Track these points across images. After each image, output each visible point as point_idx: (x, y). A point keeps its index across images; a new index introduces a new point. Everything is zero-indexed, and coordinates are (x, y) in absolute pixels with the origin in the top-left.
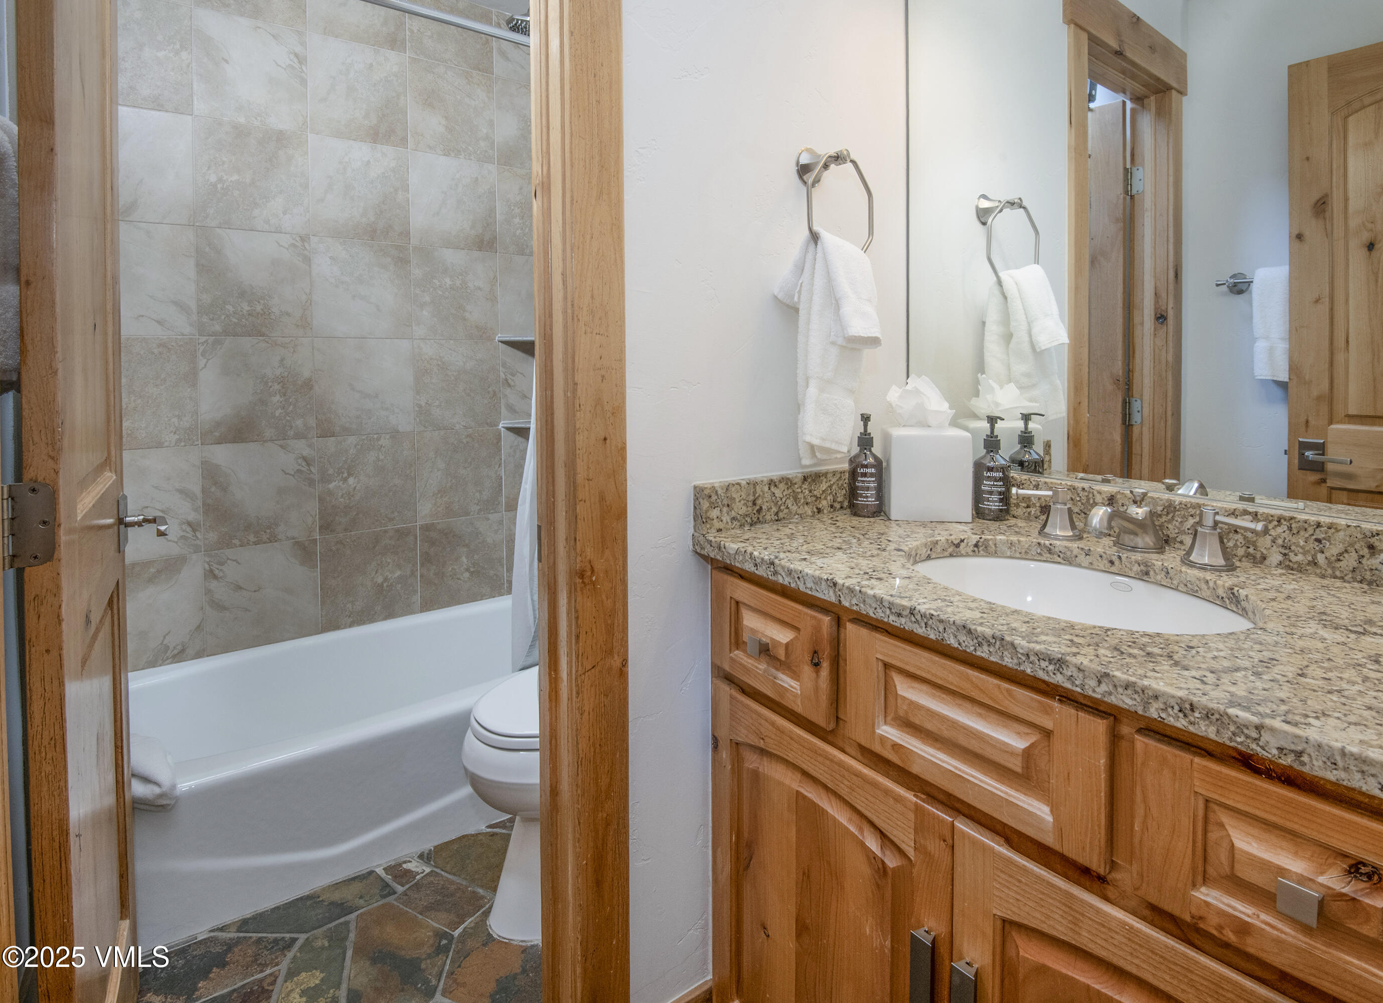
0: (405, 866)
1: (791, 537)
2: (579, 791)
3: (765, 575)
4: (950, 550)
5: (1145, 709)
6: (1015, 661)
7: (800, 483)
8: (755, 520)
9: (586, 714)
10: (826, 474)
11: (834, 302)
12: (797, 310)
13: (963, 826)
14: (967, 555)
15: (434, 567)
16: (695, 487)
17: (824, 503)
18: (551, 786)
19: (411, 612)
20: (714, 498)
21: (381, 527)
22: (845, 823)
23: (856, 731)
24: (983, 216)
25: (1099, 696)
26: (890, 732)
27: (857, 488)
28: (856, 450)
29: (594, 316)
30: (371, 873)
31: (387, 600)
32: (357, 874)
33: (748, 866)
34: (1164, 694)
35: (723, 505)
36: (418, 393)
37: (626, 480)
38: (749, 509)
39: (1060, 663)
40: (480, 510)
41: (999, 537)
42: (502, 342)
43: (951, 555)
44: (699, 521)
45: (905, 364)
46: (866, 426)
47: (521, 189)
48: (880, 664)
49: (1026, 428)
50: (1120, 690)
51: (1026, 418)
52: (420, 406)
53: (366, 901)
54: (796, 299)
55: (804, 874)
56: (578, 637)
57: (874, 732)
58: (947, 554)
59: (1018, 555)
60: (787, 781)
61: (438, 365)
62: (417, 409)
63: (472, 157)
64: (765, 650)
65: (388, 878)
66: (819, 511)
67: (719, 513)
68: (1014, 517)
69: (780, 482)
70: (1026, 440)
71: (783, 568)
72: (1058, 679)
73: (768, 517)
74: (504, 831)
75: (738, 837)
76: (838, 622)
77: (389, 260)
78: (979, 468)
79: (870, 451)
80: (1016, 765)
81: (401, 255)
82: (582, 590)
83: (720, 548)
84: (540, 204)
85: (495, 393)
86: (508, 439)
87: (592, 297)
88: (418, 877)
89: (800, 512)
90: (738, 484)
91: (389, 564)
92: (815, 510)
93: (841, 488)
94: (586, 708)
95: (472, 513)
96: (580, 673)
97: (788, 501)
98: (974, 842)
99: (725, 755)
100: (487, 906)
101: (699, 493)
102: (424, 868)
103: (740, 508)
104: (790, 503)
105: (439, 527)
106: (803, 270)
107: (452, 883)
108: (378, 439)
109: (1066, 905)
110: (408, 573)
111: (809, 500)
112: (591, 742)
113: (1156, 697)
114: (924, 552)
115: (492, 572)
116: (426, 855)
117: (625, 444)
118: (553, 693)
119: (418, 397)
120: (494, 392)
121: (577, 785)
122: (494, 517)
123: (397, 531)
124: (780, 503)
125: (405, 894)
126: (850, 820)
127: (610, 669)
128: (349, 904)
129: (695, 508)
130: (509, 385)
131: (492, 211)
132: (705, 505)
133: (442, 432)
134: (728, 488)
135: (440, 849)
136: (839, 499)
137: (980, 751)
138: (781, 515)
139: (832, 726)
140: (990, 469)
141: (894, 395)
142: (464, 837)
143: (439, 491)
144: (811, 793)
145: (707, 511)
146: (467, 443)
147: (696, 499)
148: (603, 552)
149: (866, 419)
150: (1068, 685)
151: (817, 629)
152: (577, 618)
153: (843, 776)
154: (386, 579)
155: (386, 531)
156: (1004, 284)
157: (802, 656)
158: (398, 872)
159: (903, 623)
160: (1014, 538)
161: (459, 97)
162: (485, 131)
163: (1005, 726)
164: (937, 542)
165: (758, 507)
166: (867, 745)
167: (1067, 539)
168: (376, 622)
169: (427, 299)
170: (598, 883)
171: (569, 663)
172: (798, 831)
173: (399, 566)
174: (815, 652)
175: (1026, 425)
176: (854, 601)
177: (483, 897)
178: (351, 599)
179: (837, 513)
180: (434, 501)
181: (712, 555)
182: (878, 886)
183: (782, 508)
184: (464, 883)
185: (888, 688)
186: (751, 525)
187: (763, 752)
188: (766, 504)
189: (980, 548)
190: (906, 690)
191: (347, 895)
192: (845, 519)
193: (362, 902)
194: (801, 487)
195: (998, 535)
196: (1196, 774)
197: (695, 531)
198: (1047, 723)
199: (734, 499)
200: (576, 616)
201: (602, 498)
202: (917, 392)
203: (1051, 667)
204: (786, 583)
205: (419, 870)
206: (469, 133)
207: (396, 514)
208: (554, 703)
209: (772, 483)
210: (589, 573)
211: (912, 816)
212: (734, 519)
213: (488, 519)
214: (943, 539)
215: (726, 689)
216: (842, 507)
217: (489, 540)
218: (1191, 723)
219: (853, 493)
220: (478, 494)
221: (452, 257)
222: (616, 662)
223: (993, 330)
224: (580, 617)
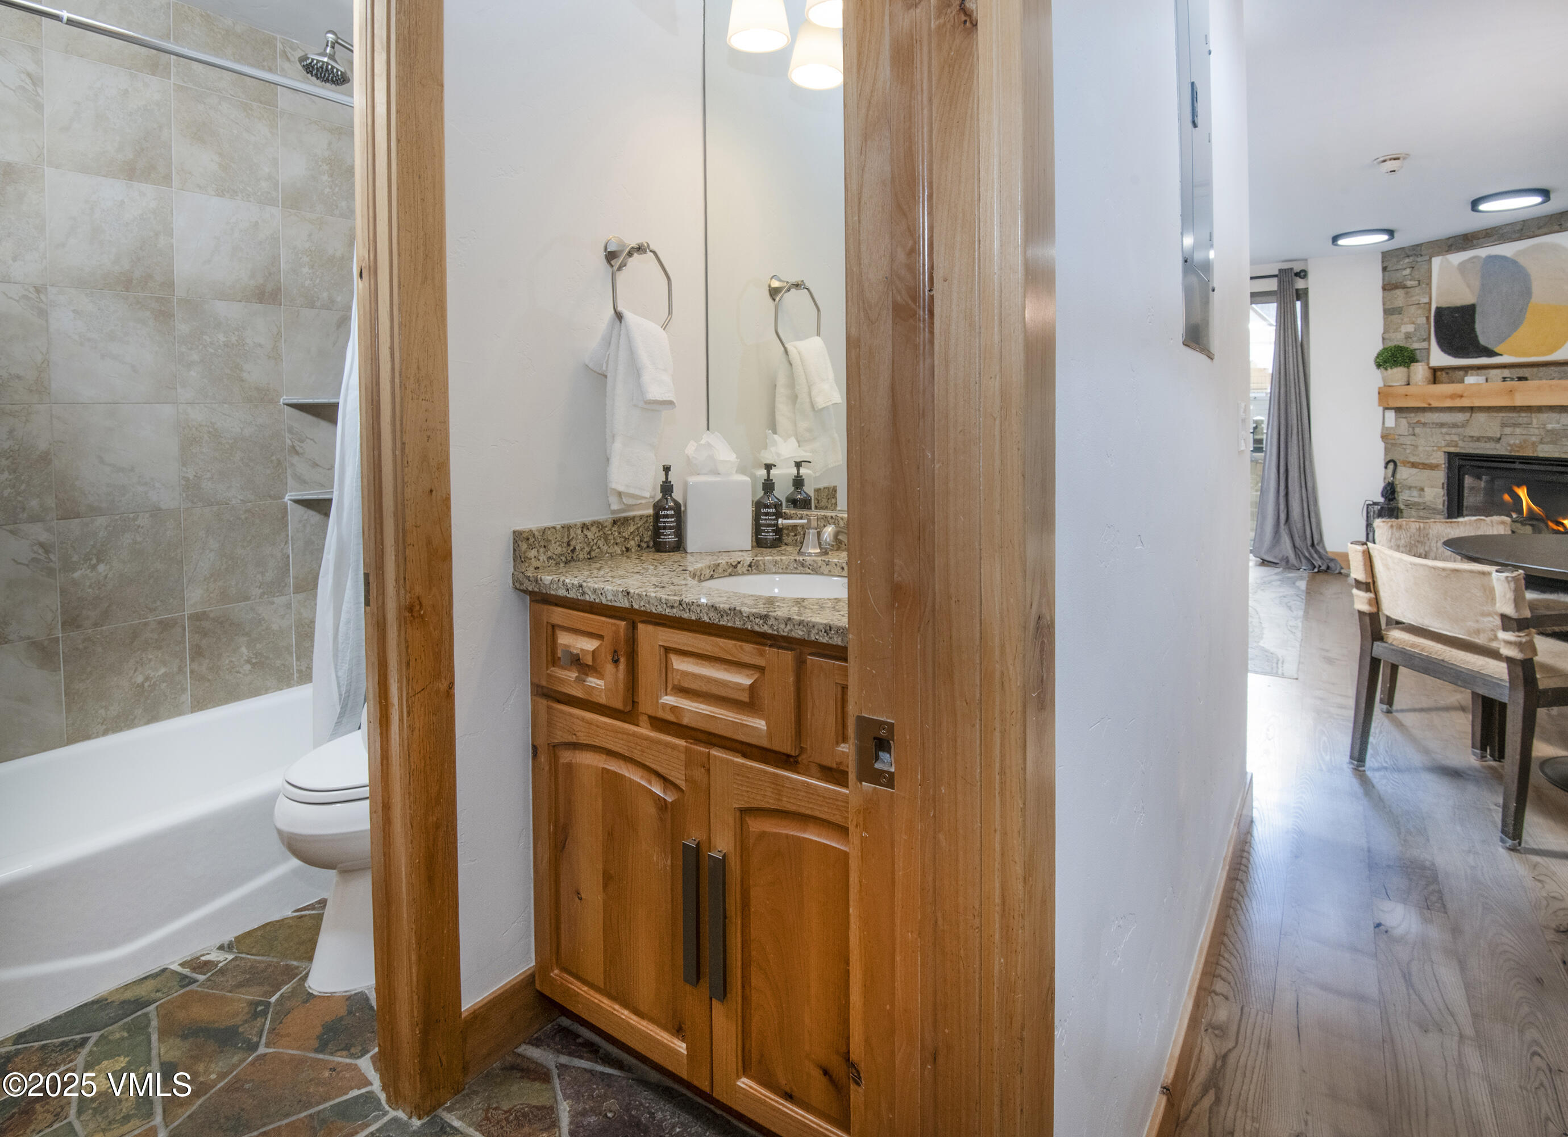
0: (203, 958)
1: (599, 569)
2: (412, 798)
3: (575, 597)
4: (730, 570)
5: (809, 635)
6: (742, 622)
7: (610, 526)
8: (569, 558)
9: (416, 732)
10: (633, 518)
11: (635, 370)
12: (606, 377)
13: (715, 752)
14: (743, 574)
15: (207, 661)
16: (514, 532)
17: (632, 543)
18: (383, 802)
19: (181, 713)
20: (532, 540)
21: (140, 619)
22: (638, 780)
23: (646, 707)
24: (774, 292)
25: (785, 634)
26: (669, 700)
27: (660, 528)
28: (659, 496)
29: (419, 385)
30: (164, 970)
31: (149, 701)
32: (148, 974)
33: (564, 847)
34: (817, 623)
35: (541, 546)
36: (184, 464)
37: (450, 526)
38: (564, 549)
39: (765, 618)
40: (263, 594)
41: (766, 558)
42: (288, 405)
43: (730, 575)
44: (519, 560)
45: (706, 423)
46: (667, 475)
47: (310, 235)
48: (662, 650)
49: (798, 473)
50: (796, 627)
51: (798, 465)
52: (187, 479)
53: (163, 993)
54: (604, 368)
55: (609, 834)
56: (408, 664)
57: (658, 702)
58: (726, 574)
59: (781, 571)
60: (595, 763)
61: (209, 432)
62: (184, 483)
63: (252, 199)
64: (576, 661)
65: (186, 971)
66: (628, 550)
67: (536, 554)
68: (786, 544)
69: (592, 525)
70: (798, 482)
71: (589, 588)
72: (766, 629)
73: (581, 556)
74: (314, 912)
75: (555, 826)
76: (633, 627)
77: (148, 313)
78: (758, 505)
79: (671, 496)
80: (745, 697)
81: (163, 308)
82: (411, 622)
83: (536, 581)
84: (367, 285)
85: (279, 463)
86: (296, 515)
87: (418, 368)
88: (220, 965)
89: (610, 551)
90: (554, 528)
91: (150, 660)
92: (624, 549)
93: (647, 530)
94: (417, 725)
95: (253, 598)
96: (410, 695)
97: (599, 542)
98: (722, 760)
99: (543, 758)
100: (304, 973)
101: (519, 537)
102: (227, 956)
103: (556, 549)
104: (601, 543)
105: (212, 615)
106: (610, 343)
107: (260, 962)
108: (135, 519)
109: (774, 784)
110: (175, 670)
111: (619, 540)
112: (422, 755)
113: (814, 627)
114: (708, 573)
115: (278, 663)
116: (226, 946)
117: (449, 495)
118: (384, 719)
119: (184, 469)
120: (279, 461)
121: (409, 793)
122: (280, 600)
123: (160, 622)
124: (592, 544)
125: (208, 980)
126: (642, 777)
127: (438, 692)
128: (146, 998)
129: (515, 550)
130: (297, 453)
131: (275, 259)
132: (524, 546)
133: (215, 508)
134: (544, 531)
135: (239, 939)
136: (645, 540)
137: (724, 694)
138: (593, 554)
139: (628, 708)
140: (767, 506)
141: (691, 449)
142: (267, 924)
143: (212, 575)
144: (614, 766)
145: (525, 553)
146: (246, 519)
147: (515, 542)
148: (430, 589)
149: (667, 469)
150: (770, 631)
151: (616, 633)
152: (407, 647)
153: (637, 744)
154: (147, 679)
155: (146, 624)
156: (790, 353)
157: (606, 657)
158: (198, 965)
159: (675, 612)
160: (778, 558)
161: (236, 132)
162: (267, 170)
163: (740, 673)
164: (719, 565)
165: (572, 548)
166: (654, 714)
167: (817, 555)
168: (136, 727)
169: (195, 357)
170: (430, 879)
171: (400, 689)
172: (604, 801)
173: (164, 663)
174: (615, 652)
175: (798, 470)
176: (642, 603)
177: (297, 968)
178: (104, 704)
179: (643, 551)
180: (206, 587)
181: (530, 589)
182: (661, 819)
183: (594, 548)
184: (275, 960)
185: (667, 666)
186: (566, 563)
187: (576, 746)
188: (579, 545)
189: (753, 568)
190: (680, 665)
191: (142, 991)
192: (649, 556)
193: (159, 995)
194: (611, 530)
195: (768, 557)
196: (836, 672)
197: (515, 570)
198: (761, 662)
199: (550, 541)
200: (406, 646)
201: (429, 542)
202: (709, 445)
203: (761, 622)
204: (592, 600)
205: (221, 958)
206: (248, 172)
207: (159, 603)
208: (384, 728)
209: (584, 527)
210: (417, 608)
211: (683, 756)
212: (550, 558)
213: (273, 603)
214: (724, 562)
215: (543, 702)
216: (648, 547)
217: (275, 627)
218: (830, 638)
219: (657, 532)
220: (259, 576)
221: (223, 309)
222: (443, 686)
223: (782, 392)
224: (410, 647)
